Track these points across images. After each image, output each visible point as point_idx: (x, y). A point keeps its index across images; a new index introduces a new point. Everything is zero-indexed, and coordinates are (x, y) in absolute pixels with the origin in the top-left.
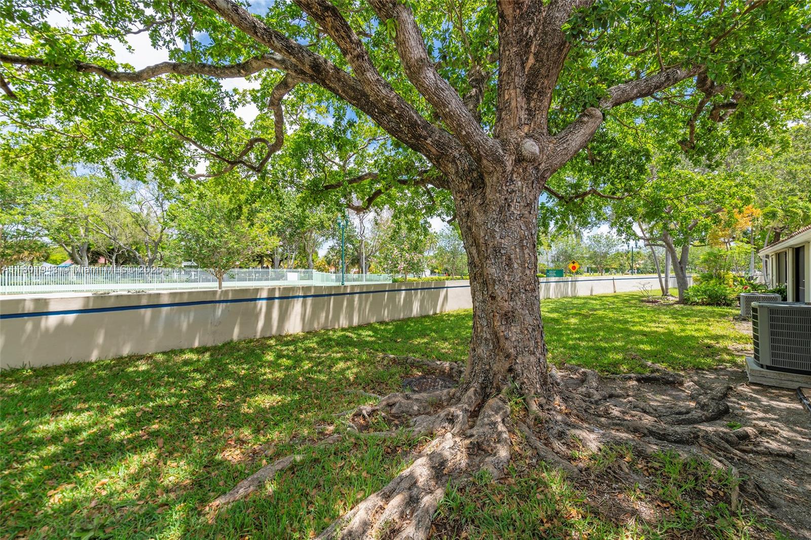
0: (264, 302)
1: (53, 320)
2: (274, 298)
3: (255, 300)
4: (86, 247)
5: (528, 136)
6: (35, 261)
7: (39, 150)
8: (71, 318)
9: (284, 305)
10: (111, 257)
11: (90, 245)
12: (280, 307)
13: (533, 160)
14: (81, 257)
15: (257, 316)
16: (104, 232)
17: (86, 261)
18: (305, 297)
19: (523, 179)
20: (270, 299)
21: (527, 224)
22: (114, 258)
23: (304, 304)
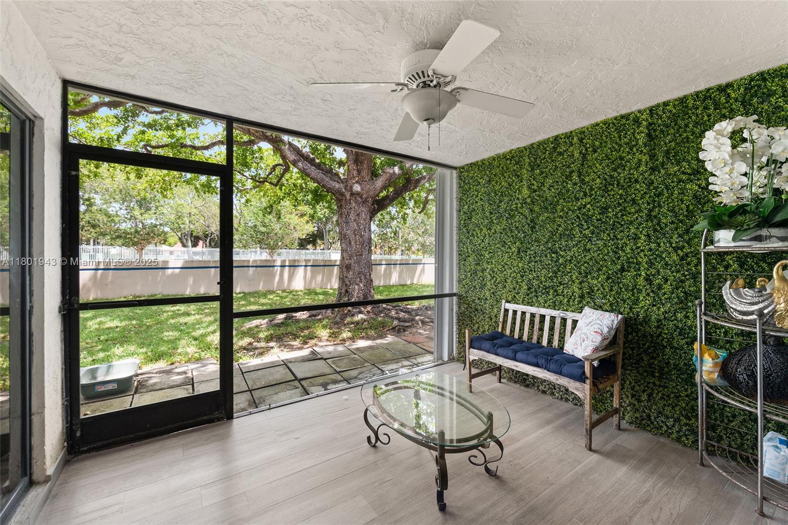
0: (279, 268)
1: (170, 271)
2: (285, 266)
3: (274, 266)
4: (190, 233)
5: (357, 182)
6: (158, 244)
7: (164, 181)
8: (178, 270)
9: (292, 271)
10: (206, 241)
11: (192, 231)
12: (290, 271)
13: (358, 194)
14: (187, 240)
15: (274, 276)
16: (202, 221)
17: (190, 244)
18: (306, 266)
19: (355, 203)
20: (283, 266)
21: (357, 224)
22: (208, 241)
23: (305, 271)
